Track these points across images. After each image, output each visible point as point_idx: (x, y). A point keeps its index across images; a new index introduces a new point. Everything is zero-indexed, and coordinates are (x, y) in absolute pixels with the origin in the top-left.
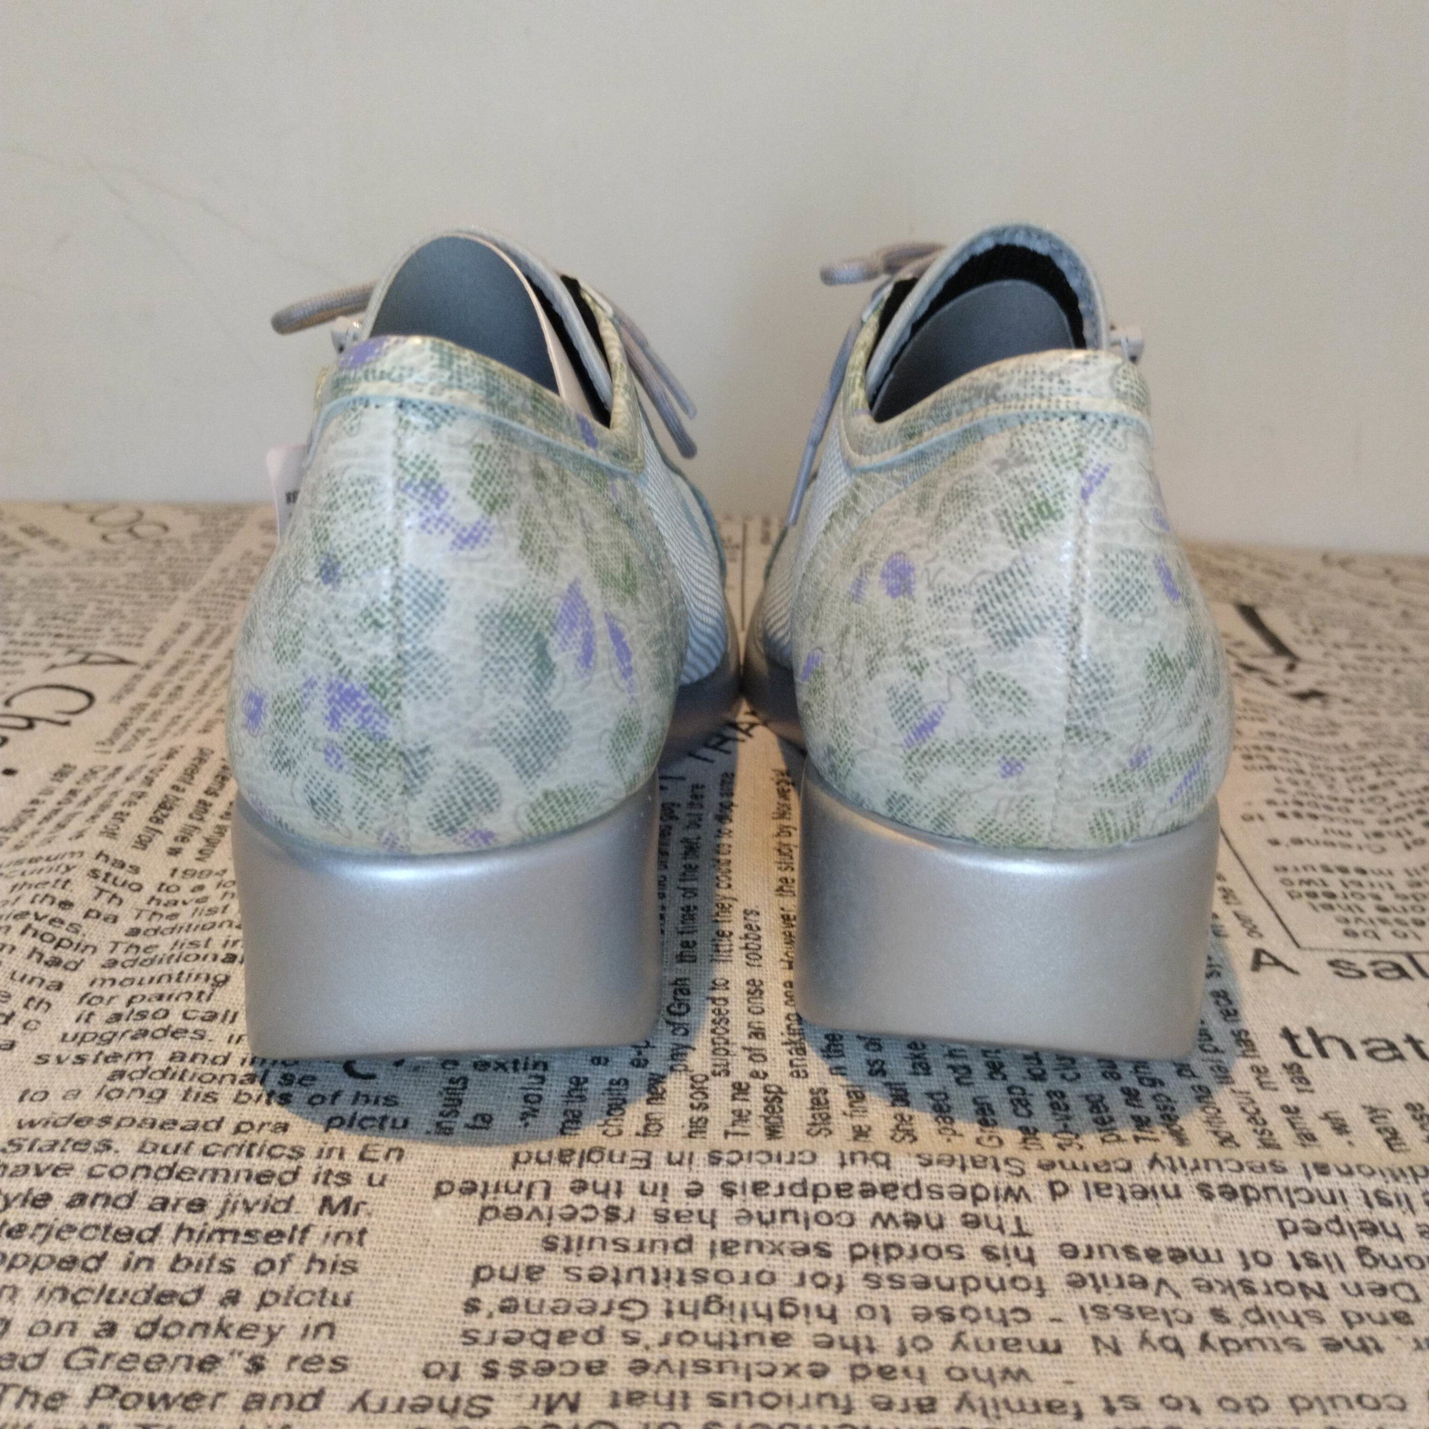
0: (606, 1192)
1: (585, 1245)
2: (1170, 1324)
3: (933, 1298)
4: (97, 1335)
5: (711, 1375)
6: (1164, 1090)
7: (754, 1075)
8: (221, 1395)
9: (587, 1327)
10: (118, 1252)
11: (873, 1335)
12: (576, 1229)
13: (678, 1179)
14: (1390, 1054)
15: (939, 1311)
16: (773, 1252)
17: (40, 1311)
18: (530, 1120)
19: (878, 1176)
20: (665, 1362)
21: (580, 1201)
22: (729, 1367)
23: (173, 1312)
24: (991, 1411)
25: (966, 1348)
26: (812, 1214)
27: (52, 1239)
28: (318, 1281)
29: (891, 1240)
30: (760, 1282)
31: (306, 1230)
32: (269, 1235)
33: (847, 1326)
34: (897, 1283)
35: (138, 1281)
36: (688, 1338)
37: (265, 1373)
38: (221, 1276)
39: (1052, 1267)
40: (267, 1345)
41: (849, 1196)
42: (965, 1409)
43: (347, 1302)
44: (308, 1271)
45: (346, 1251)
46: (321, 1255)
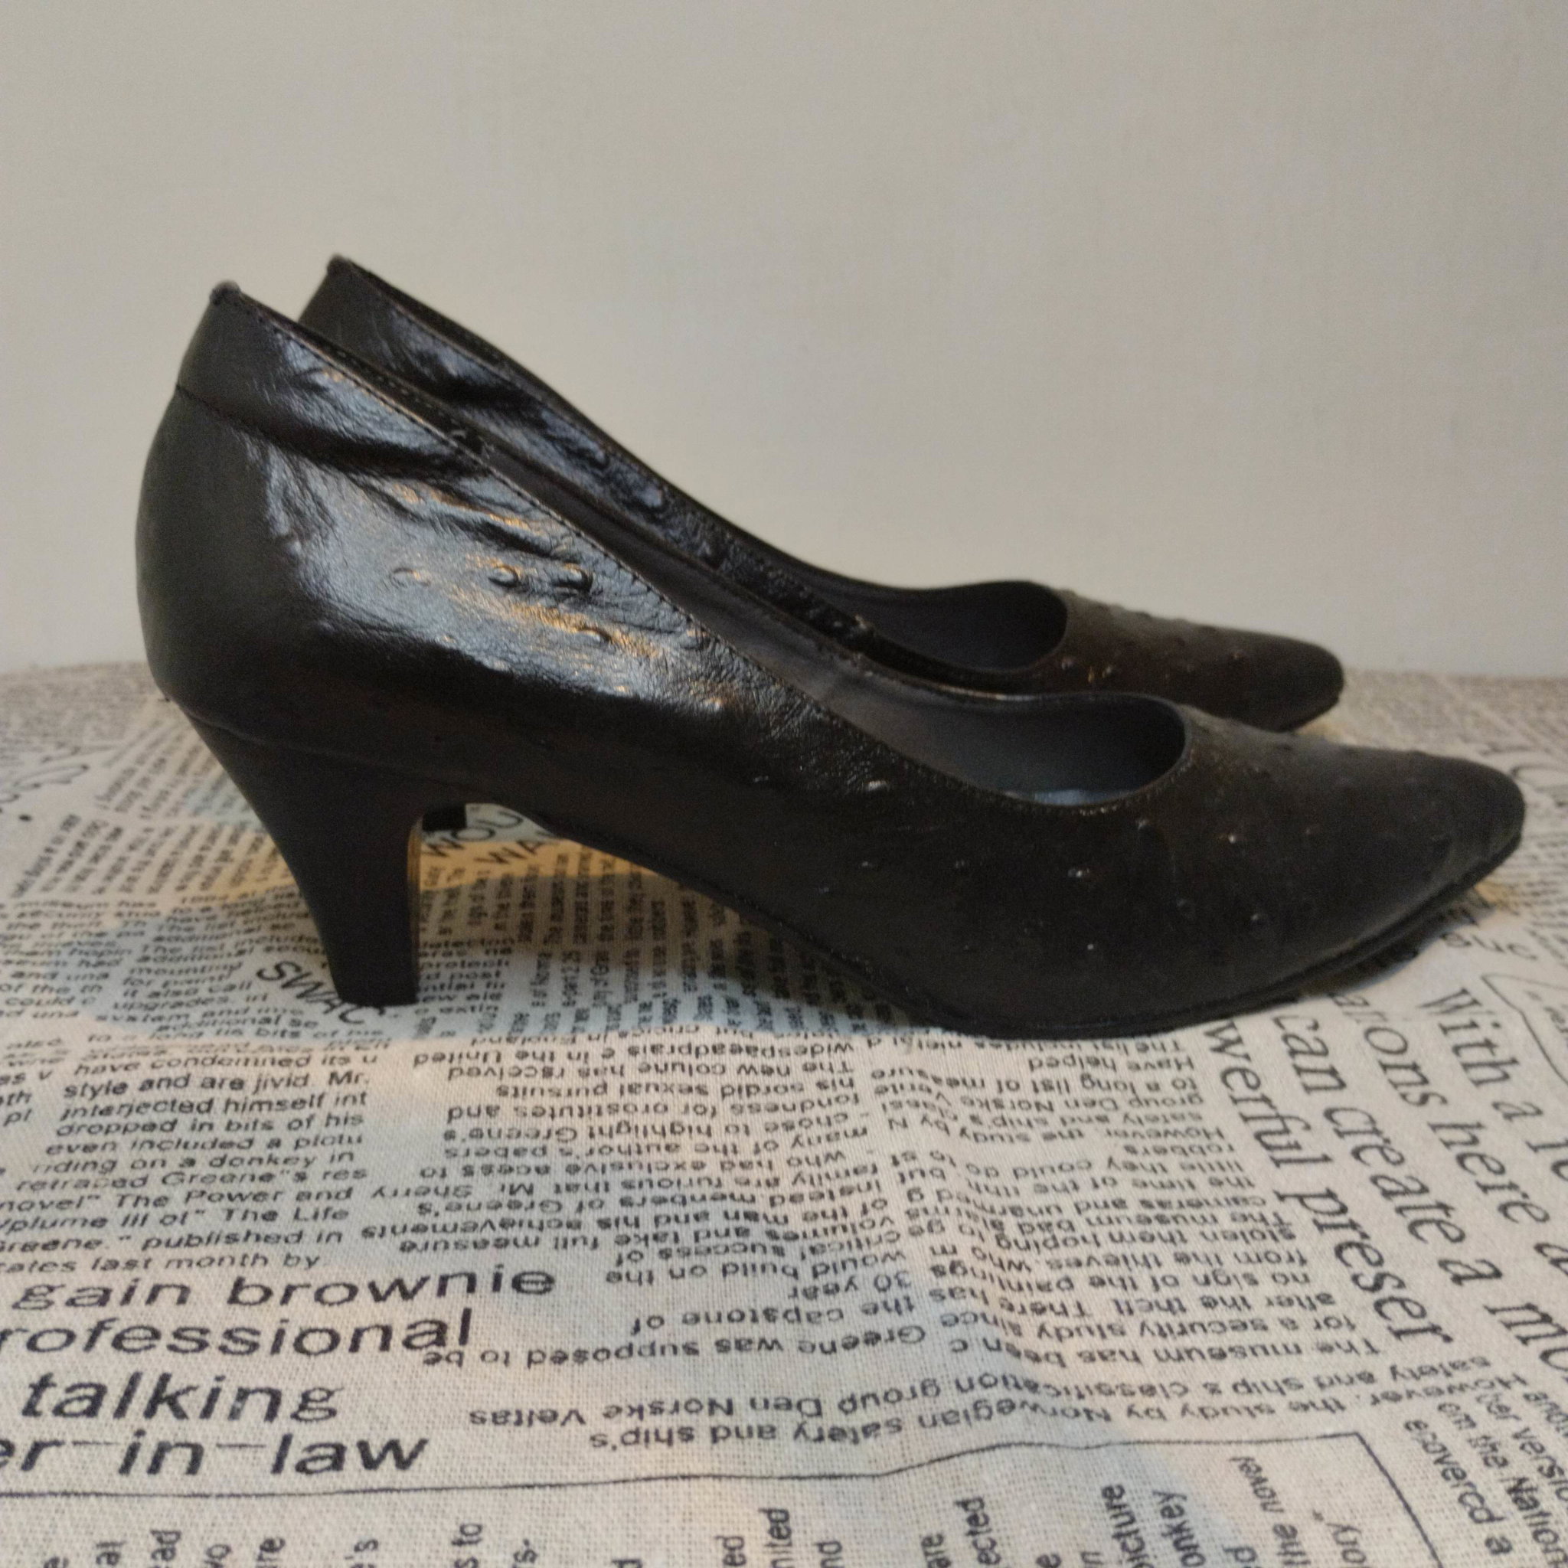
0: (542, 1059)
4: (181, 1166)
5: (624, 1171)
8: (278, 1193)
10: (185, 1120)
11: (737, 1143)
12: (521, 1083)
15: (783, 1124)
17: (135, 1155)
20: (592, 1166)
22: (636, 1166)
23: (232, 1153)
24: (816, 1181)
25: (802, 1145)
26: (695, 1068)
27: (134, 1112)
28: (335, 1130)
29: (752, 1083)
30: (656, 1111)
31: (321, 1098)
32: (294, 1103)
33: (719, 1138)
35: (206, 1136)
36: (606, 1150)
37: (308, 1182)
38: (264, 1132)
40: (306, 1167)
42: (799, 1182)
43: (359, 1140)
45: (352, 1109)
46: (335, 1113)
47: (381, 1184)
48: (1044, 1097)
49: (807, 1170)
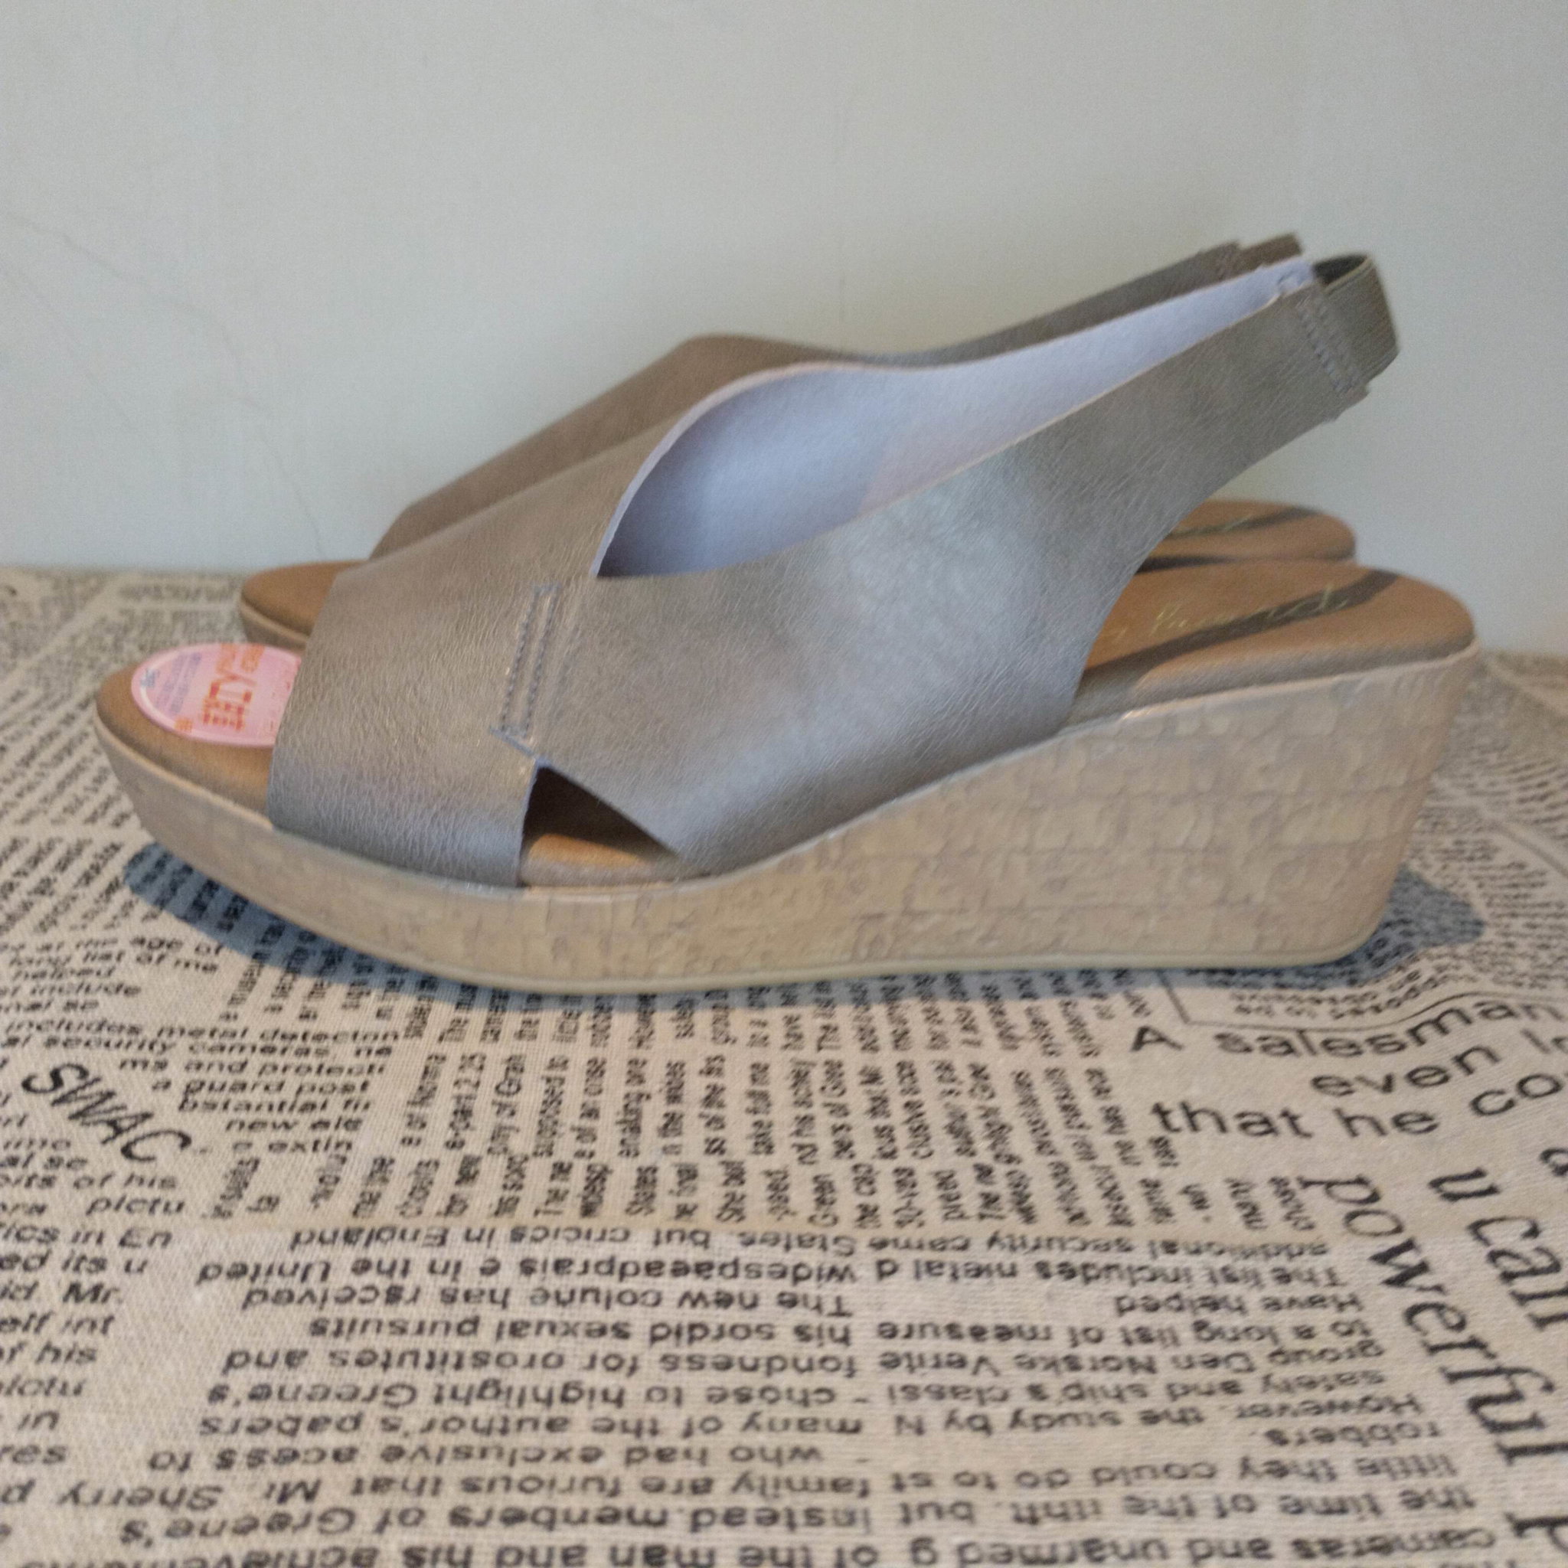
0: (390, 1272)
1: (358, 1327)
2: (982, 1402)
3: (733, 1379)
5: (471, 1461)
6: (1021, 1168)
7: (580, 1154)
9: (344, 1413)
11: (660, 1418)
12: (353, 1311)
13: (473, 1257)
14: (1262, 1128)
15: (736, 1391)
16: (566, 1333)
18: (322, 1202)
19: (692, 1255)
20: (423, 1450)
21: (358, 1282)
22: (492, 1454)
24: (770, 1491)
25: (758, 1428)
26: (615, 1293)
28: (49, 1369)
29: (696, 1319)
30: (545, 1365)
31: (45, 1318)
32: (3, 1323)
33: (634, 1409)
34: (696, 1363)
36: (453, 1425)
39: (867, 1347)
41: (659, 1275)
42: (743, 1489)
43: (78, 1391)
44: (40, 1359)
45: (85, 1339)
46: (57, 1343)
49: (760, 1468)
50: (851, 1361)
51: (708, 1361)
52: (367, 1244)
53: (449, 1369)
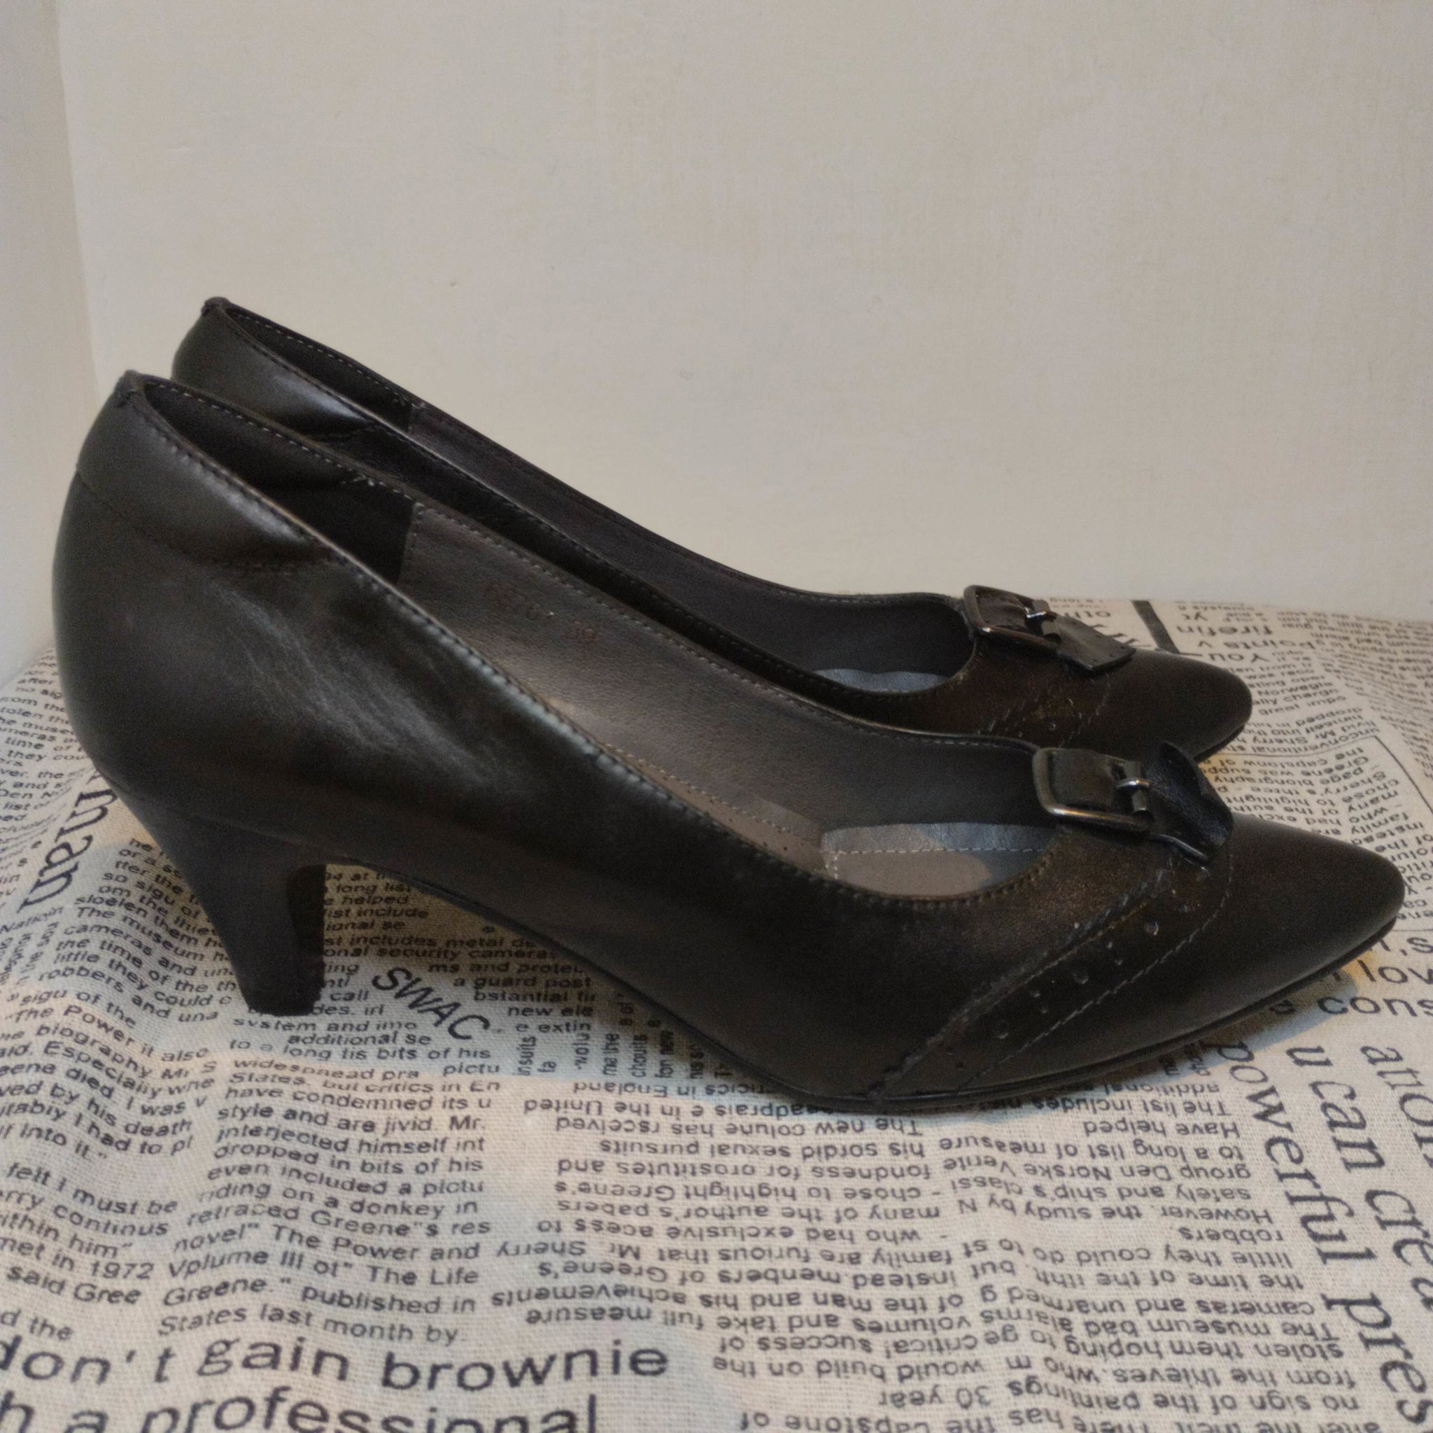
1: (629, 1148)
2: (1008, 1191)
3: (857, 1183)
4: (327, 1204)
5: (719, 1238)
8: (415, 1250)
9: (636, 1204)
10: (325, 1155)
11: (820, 1208)
12: (622, 1137)
13: (686, 1104)
15: (861, 1191)
16: (752, 1153)
17: (285, 1182)
18: (582, 1066)
20: (689, 1229)
21: (622, 1117)
22: (730, 1232)
23: (370, 1198)
24: (895, 1262)
25: (879, 1217)
27: (280, 1138)
28: (459, 1176)
29: (829, 1142)
30: (745, 1173)
31: (444, 1142)
32: (420, 1147)
33: (803, 1203)
34: (834, 1173)
35: (343, 1175)
36: (702, 1212)
37: (439, 1236)
38: (395, 1175)
39: (935, 1157)
40: (436, 1218)
42: (879, 1261)
43: (481, 1189)
44: (451, 1170)
45: (473, 1155)
46: (457, 1159)
47: (505, 1239)
48: (1101, 1163)
50: (926, 1168)
51: (841, 1171)
52: (620, 1093)
53: (688, 1175)
